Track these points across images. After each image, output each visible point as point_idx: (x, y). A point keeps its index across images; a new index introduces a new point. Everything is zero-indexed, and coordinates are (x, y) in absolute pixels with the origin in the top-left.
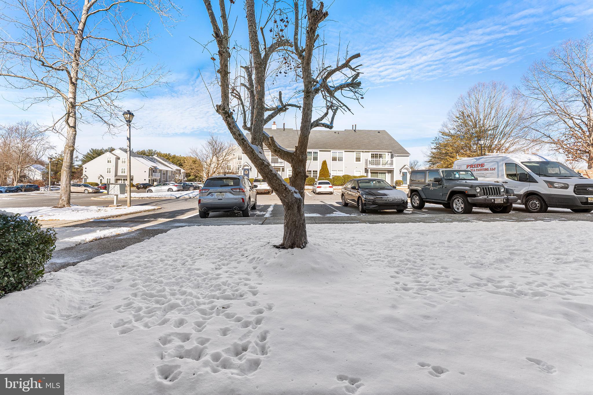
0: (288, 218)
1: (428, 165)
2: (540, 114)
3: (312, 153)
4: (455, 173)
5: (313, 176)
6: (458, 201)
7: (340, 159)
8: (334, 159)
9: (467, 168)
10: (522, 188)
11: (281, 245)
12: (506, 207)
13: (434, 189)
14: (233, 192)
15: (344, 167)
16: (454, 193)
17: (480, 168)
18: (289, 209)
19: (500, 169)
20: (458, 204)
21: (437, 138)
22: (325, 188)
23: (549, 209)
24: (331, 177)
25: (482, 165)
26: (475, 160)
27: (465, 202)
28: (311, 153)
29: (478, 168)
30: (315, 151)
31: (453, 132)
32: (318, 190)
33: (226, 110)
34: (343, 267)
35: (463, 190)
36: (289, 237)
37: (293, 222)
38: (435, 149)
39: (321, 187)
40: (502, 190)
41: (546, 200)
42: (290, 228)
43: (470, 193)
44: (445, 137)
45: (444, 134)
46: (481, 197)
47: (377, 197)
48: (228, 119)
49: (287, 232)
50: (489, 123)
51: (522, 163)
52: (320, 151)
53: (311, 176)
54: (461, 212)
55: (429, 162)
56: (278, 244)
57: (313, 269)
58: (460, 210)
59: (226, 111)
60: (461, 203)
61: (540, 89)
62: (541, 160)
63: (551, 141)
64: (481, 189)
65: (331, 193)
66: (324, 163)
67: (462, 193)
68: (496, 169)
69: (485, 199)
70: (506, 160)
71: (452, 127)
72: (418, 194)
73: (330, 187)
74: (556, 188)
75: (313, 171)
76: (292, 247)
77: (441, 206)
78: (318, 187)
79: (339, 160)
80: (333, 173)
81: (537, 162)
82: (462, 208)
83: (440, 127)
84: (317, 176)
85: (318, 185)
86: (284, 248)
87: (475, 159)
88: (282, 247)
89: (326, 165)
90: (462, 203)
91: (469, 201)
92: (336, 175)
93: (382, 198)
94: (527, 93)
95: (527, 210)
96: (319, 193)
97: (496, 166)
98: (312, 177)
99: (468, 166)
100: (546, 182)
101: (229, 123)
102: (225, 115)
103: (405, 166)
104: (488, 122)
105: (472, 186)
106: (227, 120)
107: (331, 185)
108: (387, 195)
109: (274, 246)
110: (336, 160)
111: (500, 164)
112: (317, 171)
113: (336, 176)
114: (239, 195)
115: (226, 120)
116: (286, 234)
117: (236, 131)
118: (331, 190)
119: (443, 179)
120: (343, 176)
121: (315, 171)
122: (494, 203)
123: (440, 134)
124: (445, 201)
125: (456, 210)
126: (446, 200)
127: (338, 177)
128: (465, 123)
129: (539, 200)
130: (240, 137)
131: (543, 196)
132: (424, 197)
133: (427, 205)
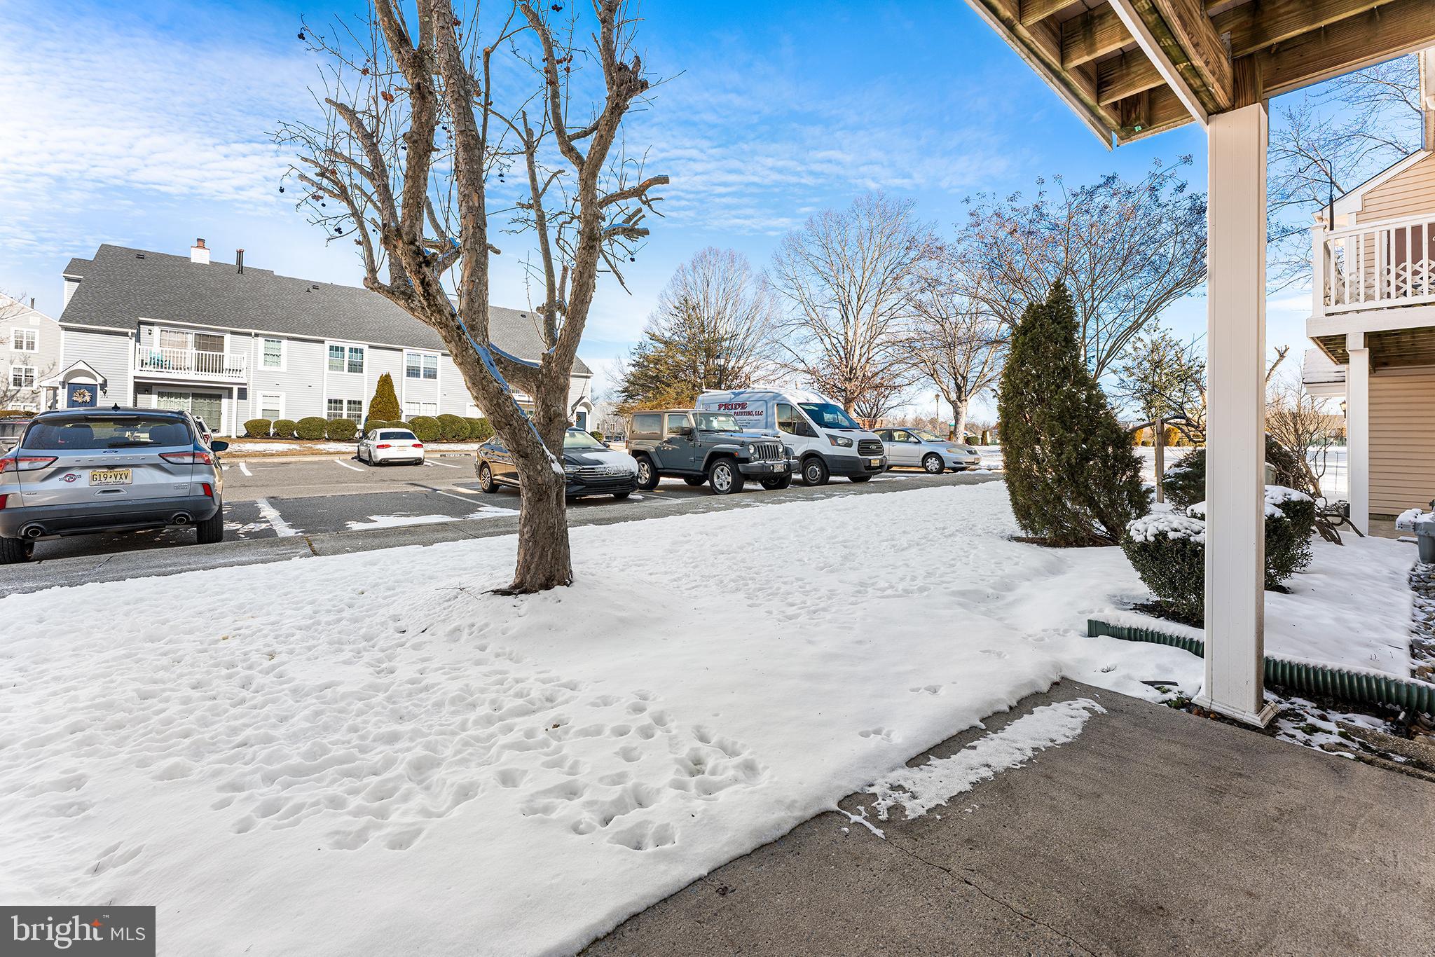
0: (537, 521)
1: (622, 399)
2: (794, 322)
3: (347, 350)
4: (711, 419)
5: (349, 416)
6: (722, 470)
7: (431, 374)
8: (413, 372)
9: (720, 409)
10: (800, 445)
11: (515, 587)
12: (785, 478)
13: (673, 449)
14: (166, 465)
15: (439, 395)
16: (716, 456)
17: (739, 410)
18: (540, 500)
19: (770, 412)
20: (722, 477)
21: (643, 345)
22: (401, 448)
23: (832, 478)
24: (403, 420)
25: (743, 405)
26: (733, 396)
27: (735, 473)
28: (342, 349)
29: (736, 411)
30: (354, 346)
31: (668, 334)
32: (381, 455)
33: (417, 243)
34: (664, 606)
35: (730, 451)
36: (538, 565)
37: (549, 529)
38: (634, 366)
39: (388, 446)
40: (781, 450)
41: (827, 463)
42: (541, 544)
43: (742, 455)
44: (657, 344)
45: (653, 337)
46: (756, 463)
47: (584, 469)
48: (425, 269)
49: (532, 555)
50: (724, 328)
51: (799, 404)
52: (371, 347)
53: (341, 415)
54: (727, 490)
55: (623, 392)
56: (505, 586)
57: (622, 620)
58: (725, 487)
59: (418, 247)
60: (726, 473)
61: (795, 280)
62: (819, 402)
63: (805, 369)
64: (755, 449)
65: (418, 462)
66: (386, 383)
67: (729, 456)
68: (764, 413)
69: (763, 466)
70: (779, 398)
71: (666, 325)
72: (647, 459)
73: (415, 446)
74: (839, 445)
75: (349, 402)
76: (547, 586)
77: (681, 481)
78: (378, 447)
79: (425, 376)
80: (408, 411)
81: (816, 405)
82: (728, 483)
83: (645, 322)
84: (360, 416)
85: (379, 442)
86: (525, 592)
87: (733, 393)
88: (520, 588)
89: (391, 386)
90: (729, 475)
91: (741, 470)
92: (417, 413)
93: (593, 469)
94: (779, 283)
95: (805, 483)
96: (385, 463)
97: (764, 409)
98: (345, 417)
99: (720, 406)
100: (829, 436)
101: (427, 279)
102: (414, 259)
103: (582, 398)
104: (722, 324)
105: (742, 444)
106: (422, 271)
107: (417, 442)
108: (602, 464)
109: (496, 592)
110: (418, 375)
111: (770, 404)
112: (360, 403)
113: (418, 417)
114: (192, 473)
115: (419, 272)
116: (528, 557)
117: (444, 304)
118: (418, 453)
119: (696, 431)
120: (439, 418)
121: (355, 402)
122: (772, 472)
123: (647, 338)
124: (699, 471)
125: (718, 487)
126: (702, 469)
127: (425, 419)
128: (688, 322)
129: (820, 466)
130: (453, 320)
131: (824, 458)
132: (659, 465)
133: (664, 481)
